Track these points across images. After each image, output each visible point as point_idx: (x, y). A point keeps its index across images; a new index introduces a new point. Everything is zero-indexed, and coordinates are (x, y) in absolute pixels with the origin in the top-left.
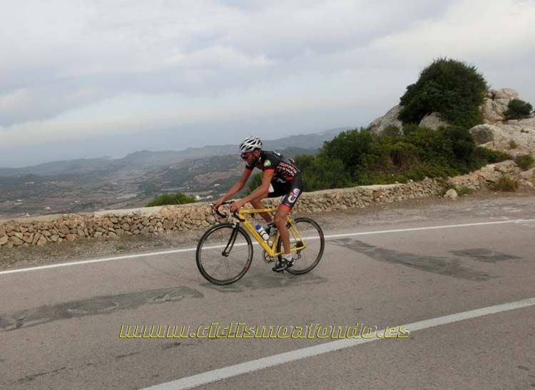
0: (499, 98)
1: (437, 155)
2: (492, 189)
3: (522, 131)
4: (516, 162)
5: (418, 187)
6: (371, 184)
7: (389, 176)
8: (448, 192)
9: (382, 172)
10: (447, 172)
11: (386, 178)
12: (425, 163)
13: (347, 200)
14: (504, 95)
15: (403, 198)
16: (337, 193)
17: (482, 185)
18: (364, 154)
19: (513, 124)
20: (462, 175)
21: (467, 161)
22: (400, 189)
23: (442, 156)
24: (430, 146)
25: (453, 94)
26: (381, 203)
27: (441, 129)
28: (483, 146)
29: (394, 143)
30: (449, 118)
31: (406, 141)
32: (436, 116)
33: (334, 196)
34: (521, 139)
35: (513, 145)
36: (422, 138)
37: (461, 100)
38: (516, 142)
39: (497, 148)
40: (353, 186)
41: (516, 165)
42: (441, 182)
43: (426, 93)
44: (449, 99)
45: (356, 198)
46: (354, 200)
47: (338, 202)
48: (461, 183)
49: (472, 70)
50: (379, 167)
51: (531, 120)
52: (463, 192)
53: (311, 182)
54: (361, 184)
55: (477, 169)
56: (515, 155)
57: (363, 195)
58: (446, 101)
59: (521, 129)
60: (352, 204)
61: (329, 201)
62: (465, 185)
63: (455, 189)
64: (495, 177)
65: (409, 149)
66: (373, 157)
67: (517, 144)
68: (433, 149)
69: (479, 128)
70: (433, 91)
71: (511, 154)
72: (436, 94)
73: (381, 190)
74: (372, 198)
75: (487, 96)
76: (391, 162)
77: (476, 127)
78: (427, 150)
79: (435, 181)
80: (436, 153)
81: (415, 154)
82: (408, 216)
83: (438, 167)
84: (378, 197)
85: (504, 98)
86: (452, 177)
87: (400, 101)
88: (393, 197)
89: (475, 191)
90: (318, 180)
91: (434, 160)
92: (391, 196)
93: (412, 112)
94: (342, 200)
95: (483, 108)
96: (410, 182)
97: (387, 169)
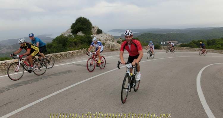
3: (101, 37)
5: (82, 51)
6: (71, 51)
9: (72, 47)
10: (87, 47)
12: (82, 45)
14: (96, 27)
15: (79, 54)
16: (63, 53)
18: (67, 42)
22: (78, 52)
23: (86, 43)
25: (85, 26)
27: (84, 36)
29: (74, 39)
30: (85, 33)
31: (77, 39)
32: (81, 32)
34: (101, 39)
35: (100, 40)
37: (87, 28)
43: (78, 26)
46: (68, 55)
49: (88, 20)
51: (102, 34)
53: (55, 51)
54: (68, 51)
57: (70, 53)
58: (84, 28)
61: (62, 56)
65: (78, 41)
66: (69, 43)
68: (84, 41)
70: (80, 25)
73: (74, 52)
74: (72, 54)
75: (92, 28)
76: (74, 44)
77: (92, 36)
78: (82, 41)
79: (86, 49)
81: (80, 42)
90: (56, 50)
91: (84, 44)
92: (76, 54)
93: (75, 31)
94: (65, 55)
95: (92, 30)
96: (80, 50)
97: (74, 47)
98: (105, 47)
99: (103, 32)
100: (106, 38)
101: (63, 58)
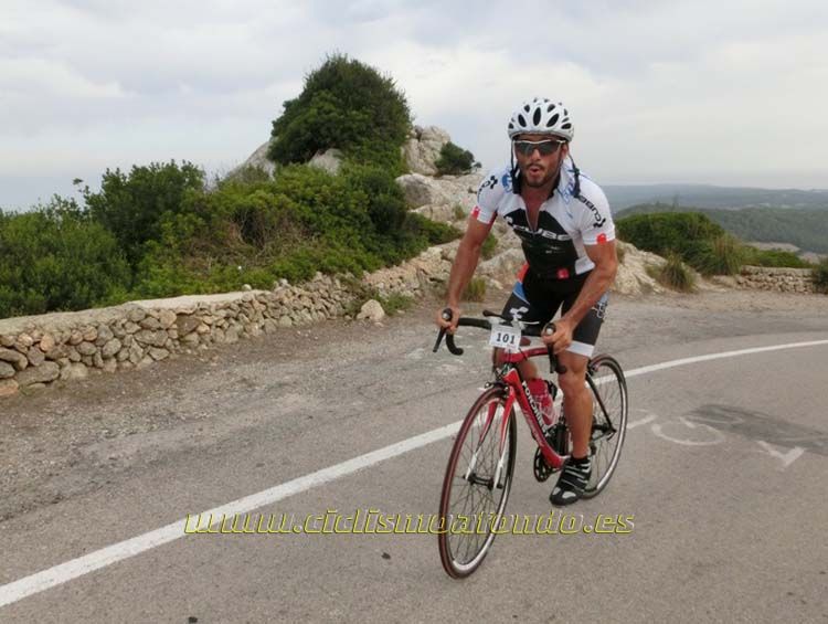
0: (427, 139)
1: (339, 224)
2: (440, 296)
3: (470, 191)
5: (300, 296)
6: (175, 293)
7: (228, 271)
8: (364, 307)
9: (210, 260)
10: (359, 261)
11: (218, 277)
12: (315, 241)
13: (87, 347)
14: (433, 135)
15: (263, 327)
17: (425, 287)
19: (450, 180)
20: (388, 267)
21: (396, 239)
22: (256, 304)
23: (348, 225)
24: (325, 203)
25: (358, 118)
26: (204, 347)
28: (417, 211)
32: (335, 156)
33: (28, 339)
34: (469, 204)
35: (460, 215)
36: (307, 185)
37: (375, 130)
38: (463, 208)
39: (437, 217)
40: (120, 302)
42: (350, 283)
43: (316, 110)
44: (354, 126)
45: (122, 338)
46: (114, 346)
47: (47, 359)
48: (388, 286)
49: (389, 84)
50: (206, 249)
51: (475, 177)
52: (395, 306)
54: (147, 294)
55: (414, 256)
57: (144, 328)
58: (350, 129)
59: (468, 187)
60: (105, 358)
62: (396, 289)
63: (379, 300)
64: (443, 271)
66: (190, 222)
67: (465, 212)
68: (330, 210)
69: (409, 181)
70: (327, 106)
72: (332, 114)
73: (203, 310)
74: (175, 335)
75: (412, 136)
77: (402, 179)
78: (318, 213)
79: (337, 282)
80: (336, 218)
81: (293, 219)
82: (270, 388)
83: (342, 250)
84: (194, 330)
85: (434, 140)
86: (371, 271)
87: (272, 128)
88: (238, 327)
89: (414, 301)
91: (332, 234)
92: (231, 324)
93: (292, 146)
94: (67, 351)
95: (406, 152)
96: (280, 285)
97: (228, 254)
98: (502, 263)
99: (479, 165)
101: (27, 394)
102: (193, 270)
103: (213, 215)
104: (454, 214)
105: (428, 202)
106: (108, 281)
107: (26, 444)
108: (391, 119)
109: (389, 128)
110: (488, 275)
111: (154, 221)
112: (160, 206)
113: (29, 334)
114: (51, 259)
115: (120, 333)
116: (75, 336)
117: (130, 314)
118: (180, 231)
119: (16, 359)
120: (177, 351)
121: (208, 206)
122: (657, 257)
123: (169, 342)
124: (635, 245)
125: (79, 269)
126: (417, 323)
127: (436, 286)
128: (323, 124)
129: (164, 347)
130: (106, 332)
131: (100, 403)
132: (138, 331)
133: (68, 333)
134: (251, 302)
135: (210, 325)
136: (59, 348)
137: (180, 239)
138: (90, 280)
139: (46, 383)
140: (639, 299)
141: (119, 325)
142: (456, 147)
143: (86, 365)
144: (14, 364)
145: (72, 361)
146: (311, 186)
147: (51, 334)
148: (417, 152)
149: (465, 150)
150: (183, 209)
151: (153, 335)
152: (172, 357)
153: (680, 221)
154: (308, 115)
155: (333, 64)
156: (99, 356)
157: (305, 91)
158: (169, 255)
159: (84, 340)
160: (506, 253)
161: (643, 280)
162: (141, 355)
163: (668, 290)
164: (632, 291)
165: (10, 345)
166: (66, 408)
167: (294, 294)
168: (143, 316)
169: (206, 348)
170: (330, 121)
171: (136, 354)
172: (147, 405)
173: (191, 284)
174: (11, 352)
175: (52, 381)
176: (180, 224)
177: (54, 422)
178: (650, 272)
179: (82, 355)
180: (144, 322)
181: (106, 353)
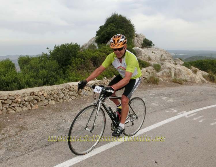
0: (139, 37)
3: (153, 52)
4: (154, 67)
9: (85, 71)
13: (55, 96)
14: (141, 36)
18: (74, 57)
19: (146, 49)
25: (122, 31)
31: (100, 52)
34: (153, 56)
35: (150, 59)
37: (126, 35)
38: (151, 57)
39: (144, 60)
40: (63, 83)
41: (154, 69)
43: (109, 29)
45: (64, 93)
46: (62, 95)
47: (46, 99)
49: (129, 21)
50: (83, 68)
56: (153, 64)
57: (70, 90)
59: (152, 51)
60: (60, 99)
64: (147, 76)
66: (79, 60)
67: (151, 58)
69: (135, 49)
70: (113, 28)
71: (151, 63)
72: (114, 30)
75: (135, 37)
77: (133, 48)
85: (141, 37)
87: (96, 33)
90: (31, 77)
92: (92, 90)
93: (102, 39)
94: (50, 97)
95: (134, 41)
96: (104, 79)
97: (89, 69)
98: (163, 73)
99: (154, 45)
100: (162, 56)
101: (41, 108)
102: (81, 74)
103: (86, 59)
104: (148, 59)
105: (141, 55)
106: (58, 77)
107: (44, 123)
108: (130, 31)
109: (129, 34)
110: (158, 76)
111: (69, 60)
112: (71, 56)
113: (41, 92)
114: (44, 70)
115: (64, 92)
116: (53, 93)
117: (66, 86)
118: (77, 63)
119: (38, 99)
120: (78, 97)
121: (84, 56)
122: (205, 72)
123: (76, 95)
124: (198, 68)
125: (51, 73)
126: (141, 90)
127: (144, 79)
128: (111, 33)
129: (75, 96)
130: (60, 91)
131: (60, 112)
132: (68, 91)
133: (51, 92)
134: (97, 83)
135: (86, 90)
136: (48, 96)
137: (77, 65)
138: (53, 76)
139: (45, 105)
140: (201, 85)
141: (64, 89)
142: (147, 40)
143: (55, 100)
144: (37, 100)
145: (51, 99)
146: (111, 51)
147: (47, 92)
148: (137, 41)
149: (150, 40)
150: (77, 57)
151: (72, 92)
152: (77, 99)
153: (212, 62)
154: (107, 30)
155: (114, 16)
156: (58, 98)
157: (106, 23)
158: (74, 70)
159: (55, 94)
160: (164, 70)
161: (202, 79)
162: (69, 98)
163: (209, 82)
164: (199, 82)
165: (36, 95)
166: (52, 113)
167: (108, 81)
168: (70, 87)
169: (85, 96)
170: (113, 32)
171: (68, 98)
172: (73, 113)
173: (81, 78)
174: (37, 97)
175: (47, 105)
176: (77, 61)
177: (49, 117)
178: (204, 77)
179: (54, 98)
180: (70, 89)
181: (60, 97)
